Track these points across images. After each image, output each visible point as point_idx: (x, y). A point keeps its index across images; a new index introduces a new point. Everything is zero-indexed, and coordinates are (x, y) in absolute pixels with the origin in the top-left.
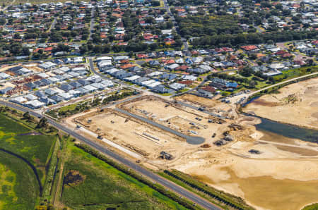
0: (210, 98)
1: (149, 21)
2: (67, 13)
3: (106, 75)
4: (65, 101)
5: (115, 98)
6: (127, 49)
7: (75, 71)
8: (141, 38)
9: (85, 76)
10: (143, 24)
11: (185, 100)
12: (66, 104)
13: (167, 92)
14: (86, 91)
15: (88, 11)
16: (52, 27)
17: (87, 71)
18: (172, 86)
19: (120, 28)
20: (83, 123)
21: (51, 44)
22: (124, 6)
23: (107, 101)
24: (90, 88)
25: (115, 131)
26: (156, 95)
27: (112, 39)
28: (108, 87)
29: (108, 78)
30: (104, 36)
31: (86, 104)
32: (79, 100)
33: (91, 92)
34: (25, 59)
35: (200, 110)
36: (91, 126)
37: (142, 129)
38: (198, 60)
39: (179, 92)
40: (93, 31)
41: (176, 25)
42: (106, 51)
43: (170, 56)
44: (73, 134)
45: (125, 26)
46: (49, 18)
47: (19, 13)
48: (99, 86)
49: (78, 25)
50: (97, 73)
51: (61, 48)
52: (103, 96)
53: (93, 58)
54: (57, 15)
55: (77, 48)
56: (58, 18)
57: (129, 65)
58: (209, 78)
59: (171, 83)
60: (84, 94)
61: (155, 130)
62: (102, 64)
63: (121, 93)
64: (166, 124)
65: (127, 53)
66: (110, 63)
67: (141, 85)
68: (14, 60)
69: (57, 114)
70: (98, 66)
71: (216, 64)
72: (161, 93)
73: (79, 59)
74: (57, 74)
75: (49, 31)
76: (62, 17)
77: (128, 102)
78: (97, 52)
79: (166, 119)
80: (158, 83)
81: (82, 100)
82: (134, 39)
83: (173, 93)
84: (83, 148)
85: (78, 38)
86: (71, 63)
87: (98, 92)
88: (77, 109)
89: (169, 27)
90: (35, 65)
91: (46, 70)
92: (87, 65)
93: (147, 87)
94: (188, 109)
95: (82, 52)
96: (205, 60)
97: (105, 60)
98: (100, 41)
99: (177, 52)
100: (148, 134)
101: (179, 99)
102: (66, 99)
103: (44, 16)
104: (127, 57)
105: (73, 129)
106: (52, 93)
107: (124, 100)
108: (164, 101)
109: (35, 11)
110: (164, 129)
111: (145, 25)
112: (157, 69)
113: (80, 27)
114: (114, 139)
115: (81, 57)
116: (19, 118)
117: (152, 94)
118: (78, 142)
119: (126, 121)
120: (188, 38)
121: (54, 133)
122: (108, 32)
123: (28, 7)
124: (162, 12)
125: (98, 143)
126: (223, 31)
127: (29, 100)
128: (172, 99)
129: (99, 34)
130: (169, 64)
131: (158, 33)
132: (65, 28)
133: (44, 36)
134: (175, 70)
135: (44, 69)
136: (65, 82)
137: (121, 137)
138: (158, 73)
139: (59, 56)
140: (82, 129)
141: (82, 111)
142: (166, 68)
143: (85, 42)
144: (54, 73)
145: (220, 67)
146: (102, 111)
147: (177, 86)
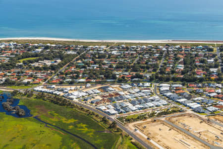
1: (202, 61)
2: (147, 53)
3: (163, 97)
4: (131, 112)
5: (165, 113)
6: (182, 80)
7: (143, 92)
8: (194, 73)
9: (149, 96)
10: (198, 64)
11: (216, 119)
12: (132, 114)
13: (204, 113)
14: (147, 106)
15: (161, 53)
16: (135, 62)
17: (151, 92)
18: (208, 108)
19: (181, 65)
20: (140, 128)
21: (131, 73)
22: (187, 50)
23: (160, 115)
24: (151, 104)
25: (161, 135)
26: (196, 114)
27: (173, 72)
28: (163, 105)
29: (165, 99)
30: (168, 70)
31: (145, 115)
33: (150, 107)
34: (113, 82)
36: (145, 130)
37: (180, 136)
39: (213, 113)
40: (161, 66)
41: (221, 65)
42: (167, 80)
43: (212, 87)
44: (132, 134)
45: (185, 64)
46: (135, 55)
47: (116, 51)
48: (157, 103)
49: (153, 61)
50: (158, 95)
51: (137, 76)
52: (158, 111)
53: (157, 84)
54: (140, 54)
55: (148, 77)
56: (141, 56)
57: (181, 91)
59: (209, 106)
60: (146, 108)
61: (188, 138)
62: (162, 89)
63: (170, 110)
64: (198, 135)
65: (182, 83)
66: (168, 89)
67: (186, 106)
68: (105, 82)
69: (124, 120)
70: (160, 90)
72: (199, 112)
73: (148, 84)
74: (131, 93)
75: (132, 64)
76: (143, 55)
77: (174, 117)
78: (161, 80)
79: (198, 131)
80: (199, 105)
81: (143, 112)
82: (189, 73)
83: (209, 113)
84: (136, 145)
85: (150, 70)
86: (142, 86)
87: (156, 108)
88: (138, 118)
89: (216, 66)
90: (118, 86)
91: (124, 90)
92: (152, 89)
93: (190, 108)
94: (218, 126)
95: (151, 80)
97: (165, 86)
98: (165, 73)
99: (218, 85)
100: (183, 140)
101: (212, 118)
103: (132, 54)
104: (181, 86)
105: (132, 131)
106: (124, 106)
107: (172, 115)
108: (200, 118)
109: (127, 51)
110: (195, 138)
111: (199, 64)
112: (201, 96)
113: (154, 63)
114: (159, 141)
115: (150, 83)
116: (99, 120)
117: (193, 112)
118: (133, 141)
119: (170, 130)
121: (120, 133)
122: (172, 67)
123: (123, 48)
124: (214, 56)
125: (147, 143)
127: (108, 109)
128: (207, 118)
129: (165, 69)
130: (210, 93)
131: (207, 70)
132: (144, 63)
133: (128, 68)
134: (214, 97)
135: (123, 89)
136: (135, 99)
137: (164, 141)
138: (200, 98)
139: (135, 81)
140: (138, 131)
141: (141, 119)
142: (207, 95)
143: (154, 73)
144: (129, 92)
146: (155, 121)
147: (212, 109)
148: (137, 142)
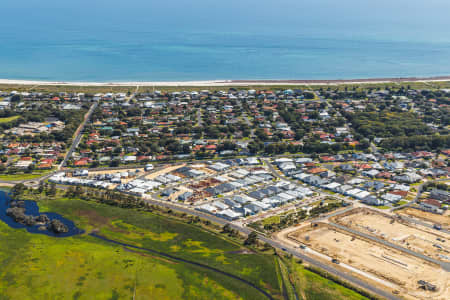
0: (441, 214)
1: (312, 116)
2: (209, 104)
3: (296, 181)
4: (264, 212)
6: (306, 150)
7: (258, 175)
9: (272, 182)
10: (307, 120)
11: (411, 215)
12: (266, 215)
13: (384, 205)
14: (283, 200)
15: (233, 103)
17: (270, 175)
19: (282, 124)
20: (300, 240)
21: (210, 141)
24: (286, 196)
25: (345, 251)
26: (371, 208)
27: (281, 136)
28: (307, 196)
29: (301, 185)
30: (268, 133)
31: (291, 215)
32: (280, 211)
33: (289, 201)
34: (188, 158)
35: (435, 228)
36: (312, 244)
38: (400, 166)
39: (397, 205)
40: (253, 127)
41: (346, 122)
44: (297, 254)
45: (287, 121)
46: (191, 109)
47: (151, 103)
48: (295, 194)
49: (230, 119)
50: (284, 178)
51: (226, 146)
52: (306, 207)
53: (268, 159)
54: (198, 106)
55: (243, 146)
56: (201, 110)
57: (318, 169)
58: (424, 189)
59: (383, 193)
60: (282, 204)
62: (284, 167)
63: (326, 204)
64: (404, 245)
65: (308, 155)
66: (294, 167)
67: (346, 195)
68: (176, 159)
69: (263, 227)
70: (281, 169)
71: (424, 172)
72: (375, 205)
74: (237, 178)
75: (199, 125)
76: (205, 108)
77: (342, 216)
79: (401, 238)
80: (366, 193)
81: (284, 211)
83: (391, 206)
85: (238, 134)
86: (246, 164)
87: (298, 201)
88: (283, 222)
90: (203, 166)
92: (266, 167)
93: (355, 198)
94: (421, 227)
95: (252, 152)
96: (407, 165)
97: (287, 163)
98: (268, 139)
99: (367, 156)
100: (388, 257)
101: (402, 214)
102: (264, 210)
103: (185, 107)
104: (310, 160)
108: (386, 216)
109: (170, 100)
110: (406, 252)
111: (311, 121)
113: (235, 121)
114: (350, 262)
115: (255, 158)
116: (218, 231)
117: (362, 206)
118: (307, 265)
119: (353, 240)
120: (371, 139)
121: (271, 252)
122: (271, 128)
123: (159, 96)
126: (413, 131)
127: (221, 209)
128: (394, 214)
129: (262, 131)
130: (366, 170)
132: (217, 122)
133: (197, 132)
134: (377, 176)
135: (219, 171)
136: (250, 187)
137: (358, 261)
138: (357, 180)
140: (309, 250)
141: (290, 224)
142: (364, 175)
143: (250, 140)
144: (232, 176)
145: (429, 175)
146: (316, 225)
147: (393, 197)
148: (313, 266)
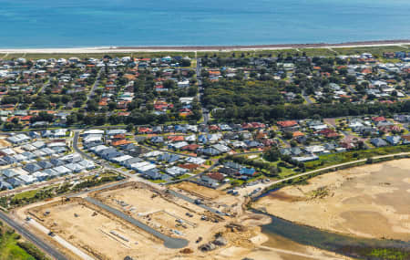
0: (214, 188)
1: (168, 85)
2: (67, 72)
3: (89, 154)
4: (25, 186)
5: (89, 184)
6: (127, 120)
7: (51, 148)
8: (150, 108)
9: (62, 154)
10: (159, 90)
11: (181, 190)
12: (25, 189)
13: (160, 178)
14: (55, 173)
15: (94, 72)
16: (42, 90)
17: (67, 147)
18: (168, 170)
19: (128, 94)
20: (39, 215)
21: (31, 112)
22: (144, 65)
23: (79, 188)
24: (63, 169)
25: (76, 227)
26: (146, 182)
27: (112, 107)
28: (87, 169)
29: (91, 158)
30: (103, 103)
31: (50, 190)
33: (62, 175)
35: (196, 203)
36: (47, 219)
37: (112, 225)
38: (215, 137)
39: (176, 179)
40: (92, 97)
41: (201, 91)
42: (99, 123)
43: (181, 131)
44: (20, 228)
45: (135, 91)
46: (43, 77)
47: (6, 71)
48: (74, 167)
49: (76, 88)
50: (79, 151)
51: (43, 117)
52: (76, 181)
53: (80, 131)
54: (52, 75)
55: (64, 117)
56: (55, 78)
57: (124, 141)
58: (221, 162)
59: (171, 166)
60: (53, 177)
61: (128, 228)
62: (88, 140)
63: (99, 178)
64: (145, 221)
65: (126, 126)
66: (100, 139)
67: (130, 169)
69: (9, 202)
70: (83, 141)
71: (237, 144)
72: (152, 179)
73: (61, 132)
74: (27, 150)
75: (36, 95)
76: (59, 77)
77: (105, 190)
78: (87, 123)
79: (146, 214)
80: (153, 166)
81: (47, 185)
82: (141, 108)
83: (168, 179)
84: (26, 249)
85: (70, 104)
86: (50, 136)
87: (72, 175)
88: (36, 197)
89: (191, 93)
90: (3, 138)
91: (15, 144)
92: (69, 141)
93: (137, 171)
94: (181, 202)
95: (68, 124)
96: (224, 137)
97: (94, 134)
98: (96, 110)
99: (190, 127)
100: (117, 233)
101: (174, 188)
102: (26, 184)
103: (37, 76)
104: (124, 131)
105: (21, 223)
106: (11, 175)
107: (102, 186)
108: (153, 189)
109: (29, 69)
110: (140, 226)
111: (162, 90)
112: (158, 148)
113: (77, 91)
114: (71, 237)
115: (66, 130)
118: (22, 241)
119: (95, 214)
120: (210, 109)
122: (111, 97)
123: (21, 64)
124: (190, 74)
125: (48, 242)
126: (259, 100)
128: (164, 188)
129: (98, 101)
130: (175, 142)
131: (175, 101)
132: (59, 90)
133: (27, 101)
134: (181, 149)
135: (13, 143)
136: (34, 161)
137: (82, 236)
138: (156, 153)
139: (39, 126)
140: (33, 222)
141: (42, 199)
142: (170, 147)
143: (76, 110)
144: (24, 149)
145: (240, 147)
146: (68, 200)
147: (175, 170)
148: (29, 242)
